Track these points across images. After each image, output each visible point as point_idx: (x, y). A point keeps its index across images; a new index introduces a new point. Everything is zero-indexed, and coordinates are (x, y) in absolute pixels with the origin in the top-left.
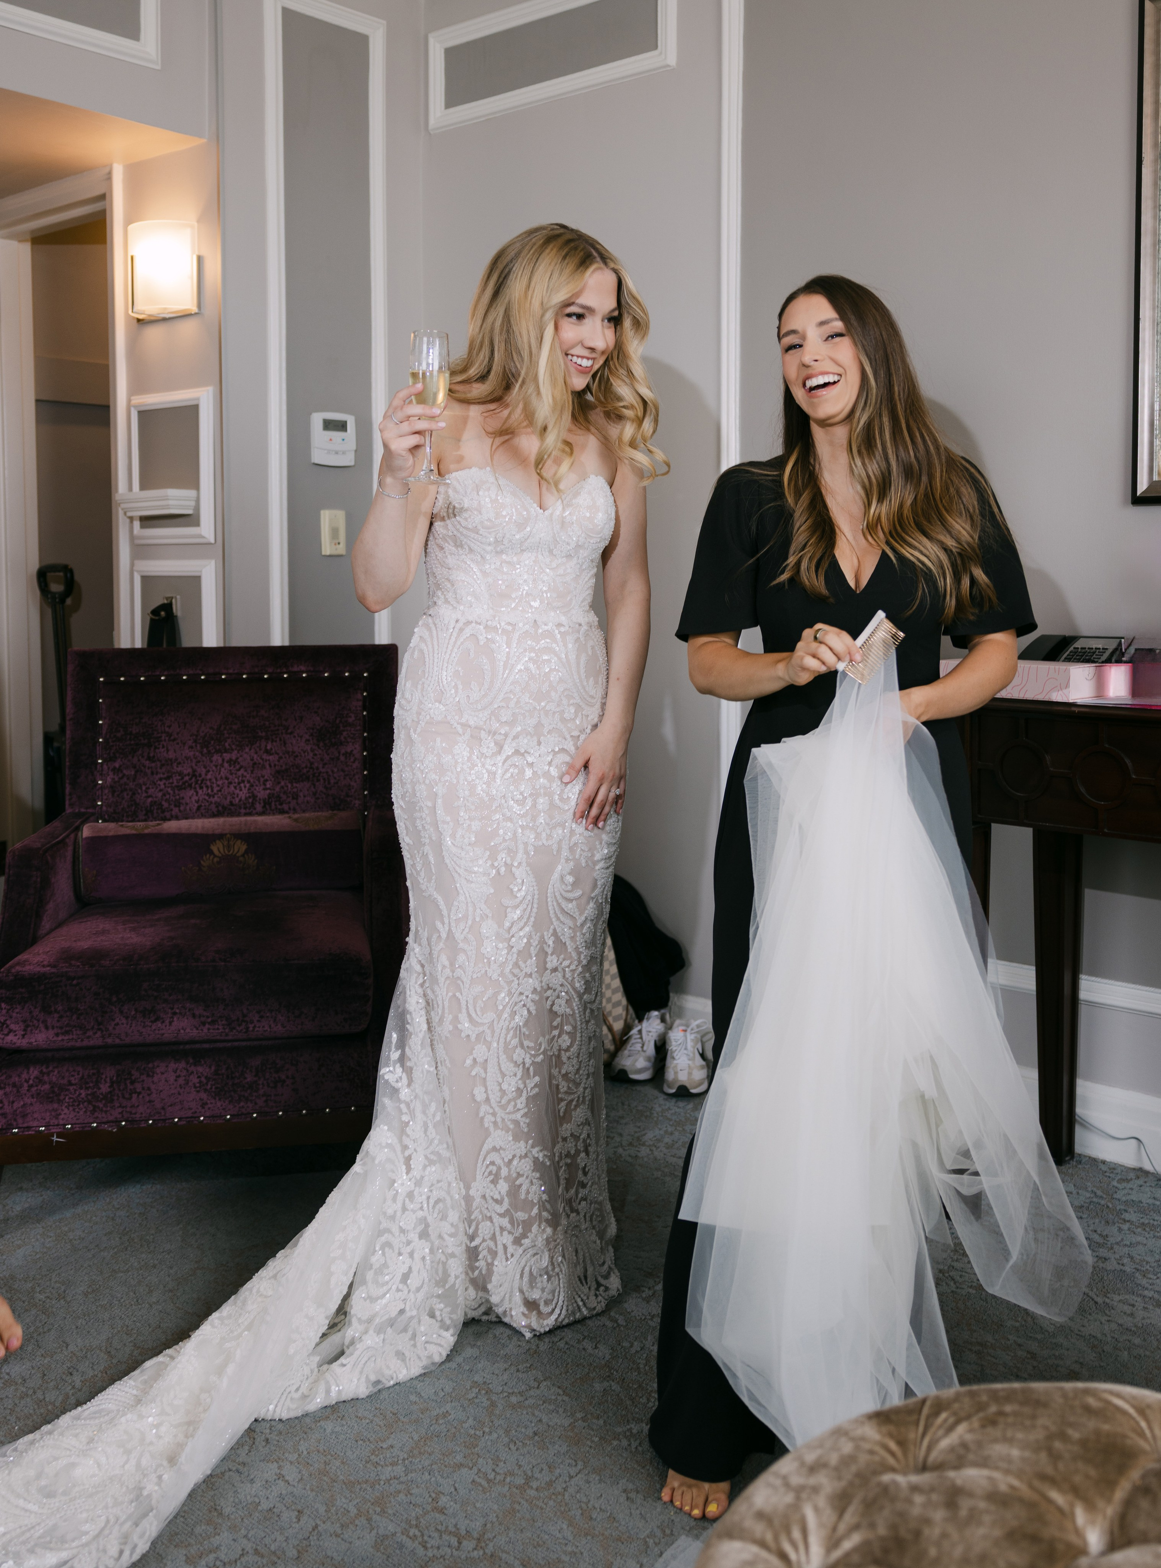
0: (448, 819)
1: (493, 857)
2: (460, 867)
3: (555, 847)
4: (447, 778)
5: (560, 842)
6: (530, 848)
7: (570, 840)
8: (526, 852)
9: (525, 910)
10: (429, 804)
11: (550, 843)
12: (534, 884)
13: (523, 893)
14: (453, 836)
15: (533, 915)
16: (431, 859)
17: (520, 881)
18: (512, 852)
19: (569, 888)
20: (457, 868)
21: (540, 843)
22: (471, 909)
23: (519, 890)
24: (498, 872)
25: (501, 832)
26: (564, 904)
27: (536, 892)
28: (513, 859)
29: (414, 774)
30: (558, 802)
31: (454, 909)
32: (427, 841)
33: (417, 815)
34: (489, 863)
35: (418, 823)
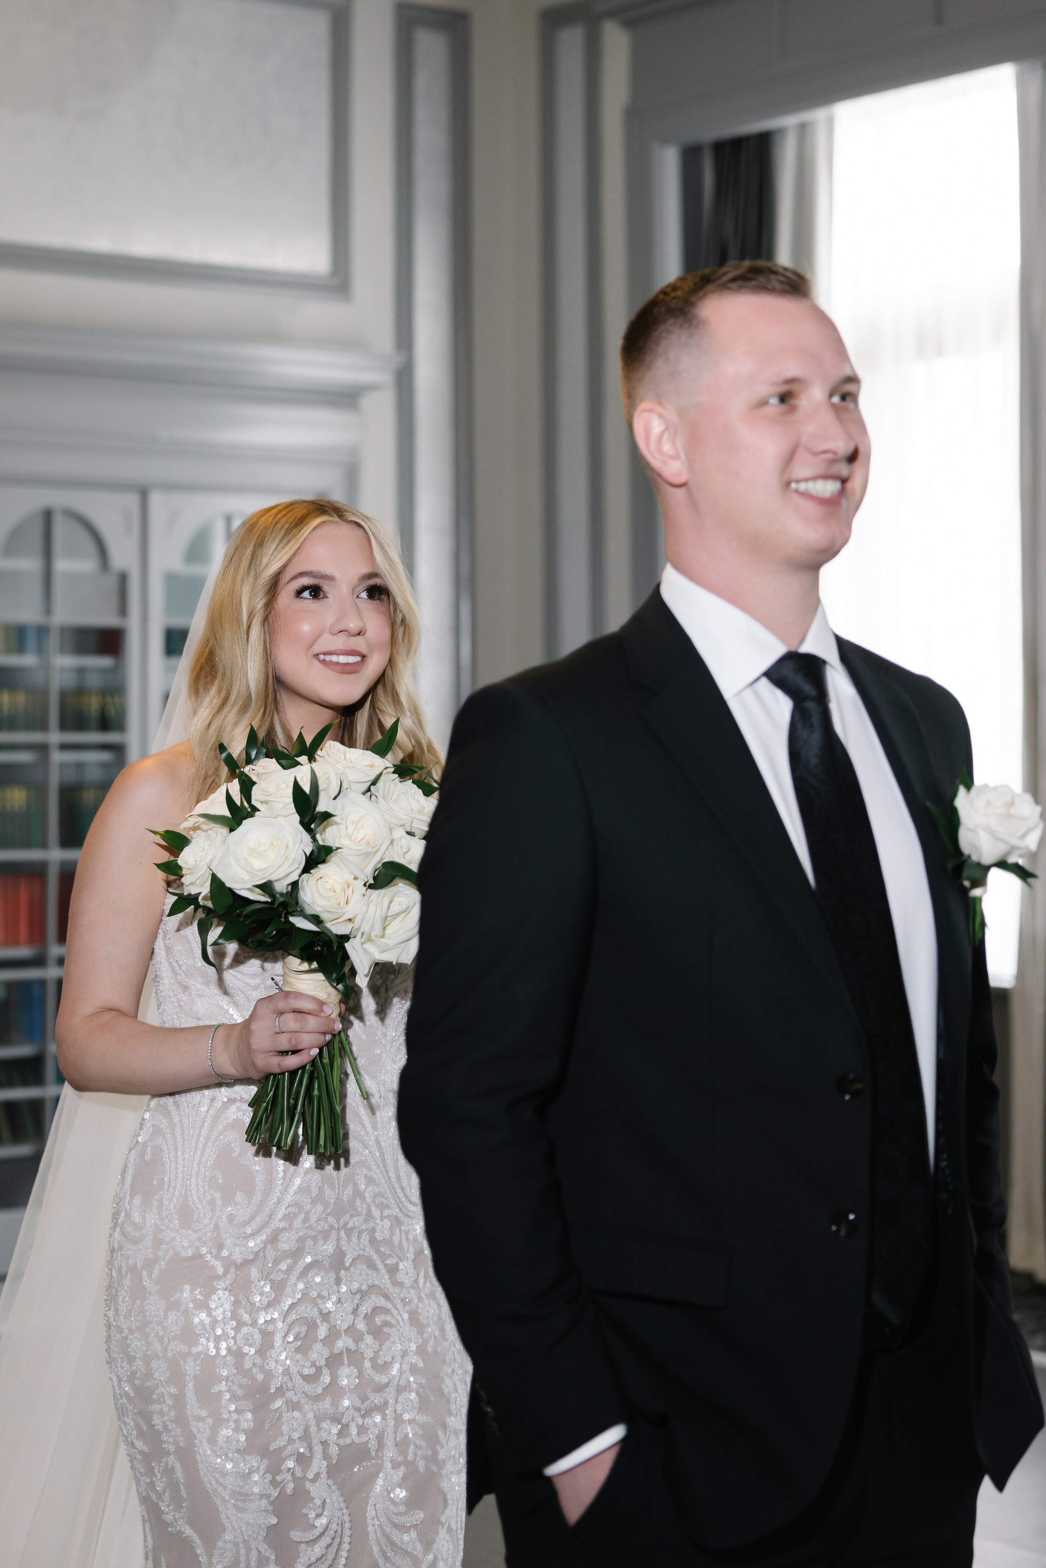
0: (204, 1413)
1: (274, 1469)
2: (225, 1488)
3: (373, 1445)
4: (200, 1348)
5: (380, 1438)
6: (334, 1450)
7: (395, 1433)
8: (326, 1456)
9: (329, 1546)
10: (173, 1390)
11: (364, 1439)
12: (343, 1505)
13: (324, 1521)
14: (212, 1440)
15: (344, 1554)
16: (179, 1474)
17: (318, 1502)
18: (303, 1460)
19: (402, 1509)
20: (220, 1489)
21: (348, 1441)
22: (243, 1551)
23: (318, 1516)
24: (282, 1492)
25: (285, 1428)
26: (395, 1535)
27: (347, 1518)
28: (305, 1470)
29: (148, 1344)
30: (370, 1371)
31: (217, 1552)
32: (172, 1448)
33: (156, 1407)
34: (269, 1477)
35: (156, 1420)
